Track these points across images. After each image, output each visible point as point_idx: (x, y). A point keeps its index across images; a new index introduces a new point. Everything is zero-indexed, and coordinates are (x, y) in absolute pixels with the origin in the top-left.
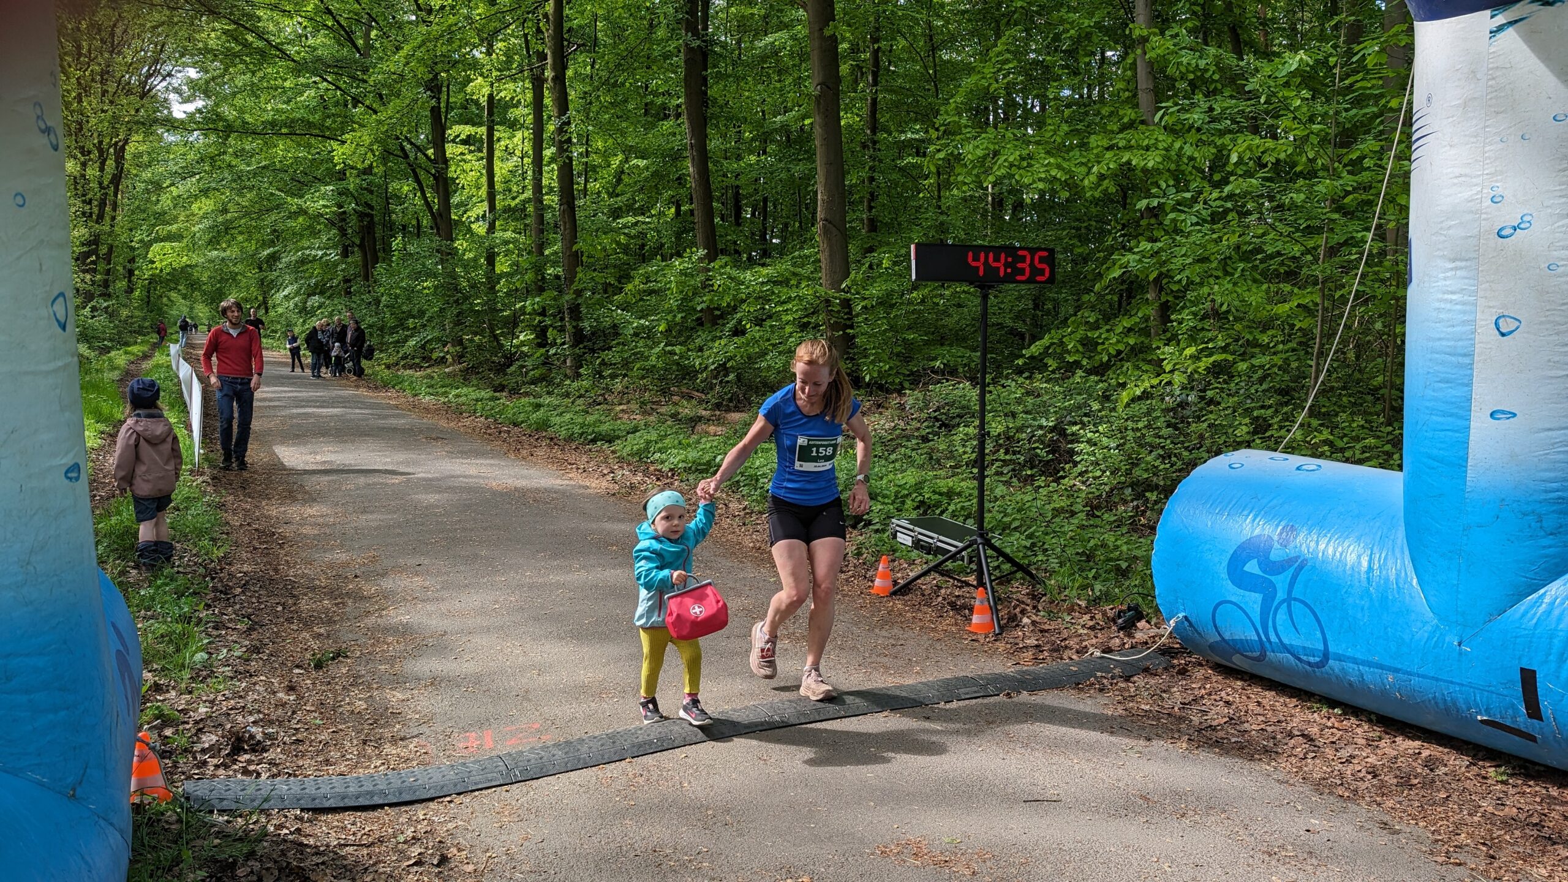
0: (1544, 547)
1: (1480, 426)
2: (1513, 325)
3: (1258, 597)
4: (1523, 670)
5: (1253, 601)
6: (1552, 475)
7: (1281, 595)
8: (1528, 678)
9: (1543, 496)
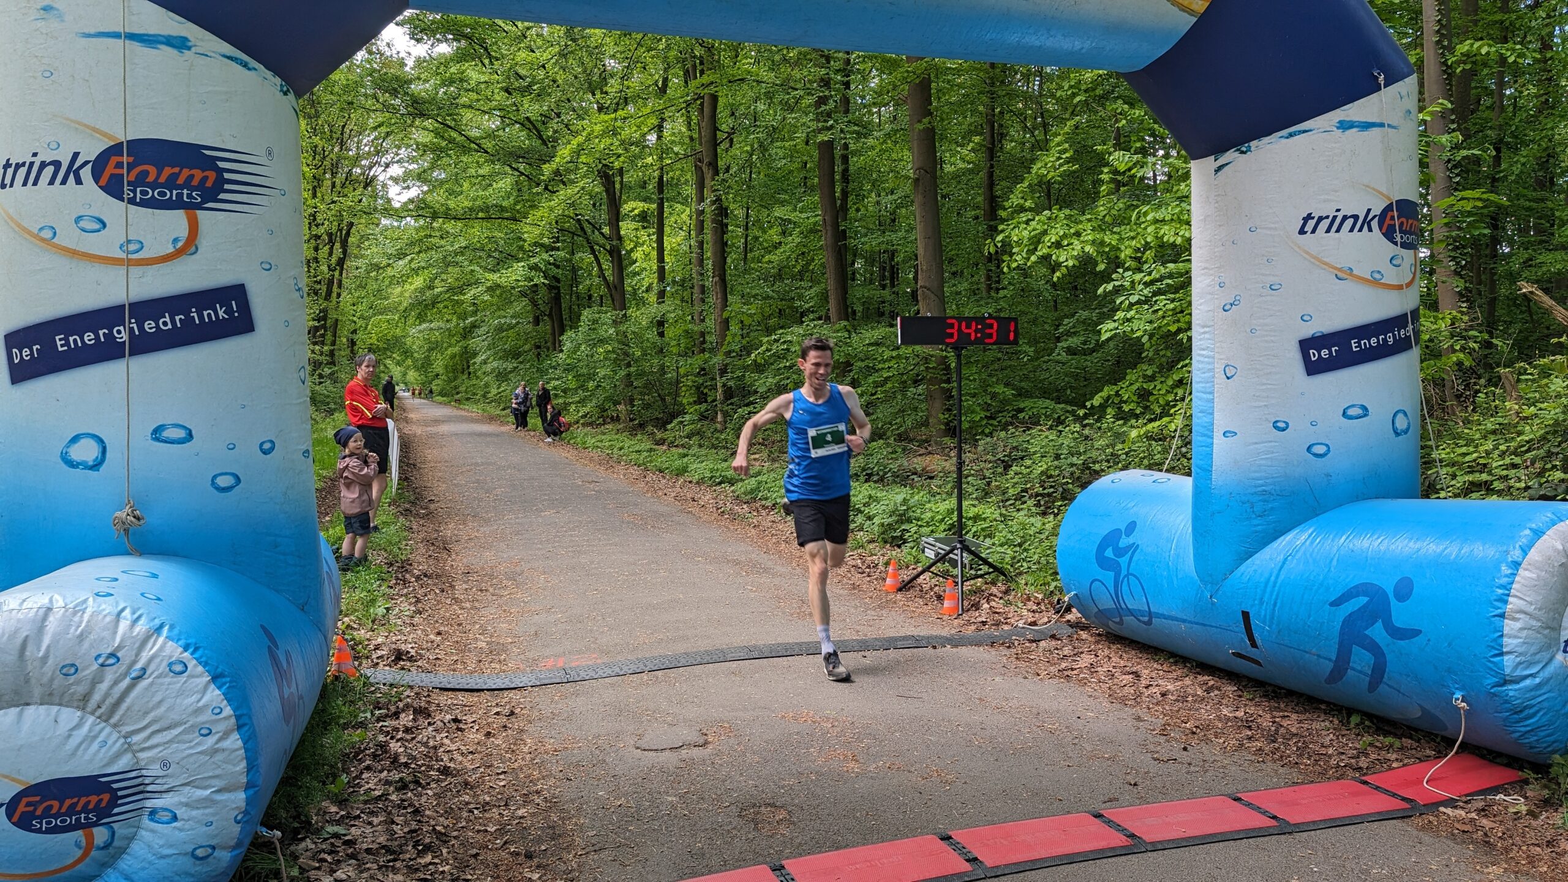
0: (1255, 526)
1: (1218, 440)
2: (1233, 371)
3: (1112, 574)
4: (1243, 612)
5: (1109, 577)
6: (1257, 475)
7: (1124, 572)
8: (1246, 615)
9: (1254, 490)
